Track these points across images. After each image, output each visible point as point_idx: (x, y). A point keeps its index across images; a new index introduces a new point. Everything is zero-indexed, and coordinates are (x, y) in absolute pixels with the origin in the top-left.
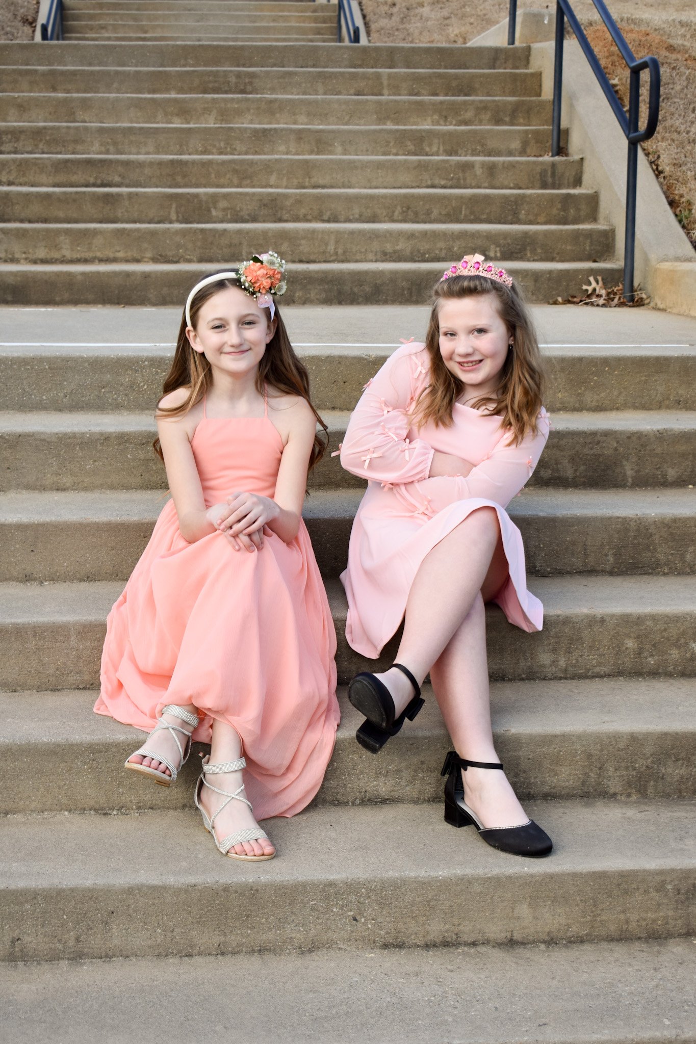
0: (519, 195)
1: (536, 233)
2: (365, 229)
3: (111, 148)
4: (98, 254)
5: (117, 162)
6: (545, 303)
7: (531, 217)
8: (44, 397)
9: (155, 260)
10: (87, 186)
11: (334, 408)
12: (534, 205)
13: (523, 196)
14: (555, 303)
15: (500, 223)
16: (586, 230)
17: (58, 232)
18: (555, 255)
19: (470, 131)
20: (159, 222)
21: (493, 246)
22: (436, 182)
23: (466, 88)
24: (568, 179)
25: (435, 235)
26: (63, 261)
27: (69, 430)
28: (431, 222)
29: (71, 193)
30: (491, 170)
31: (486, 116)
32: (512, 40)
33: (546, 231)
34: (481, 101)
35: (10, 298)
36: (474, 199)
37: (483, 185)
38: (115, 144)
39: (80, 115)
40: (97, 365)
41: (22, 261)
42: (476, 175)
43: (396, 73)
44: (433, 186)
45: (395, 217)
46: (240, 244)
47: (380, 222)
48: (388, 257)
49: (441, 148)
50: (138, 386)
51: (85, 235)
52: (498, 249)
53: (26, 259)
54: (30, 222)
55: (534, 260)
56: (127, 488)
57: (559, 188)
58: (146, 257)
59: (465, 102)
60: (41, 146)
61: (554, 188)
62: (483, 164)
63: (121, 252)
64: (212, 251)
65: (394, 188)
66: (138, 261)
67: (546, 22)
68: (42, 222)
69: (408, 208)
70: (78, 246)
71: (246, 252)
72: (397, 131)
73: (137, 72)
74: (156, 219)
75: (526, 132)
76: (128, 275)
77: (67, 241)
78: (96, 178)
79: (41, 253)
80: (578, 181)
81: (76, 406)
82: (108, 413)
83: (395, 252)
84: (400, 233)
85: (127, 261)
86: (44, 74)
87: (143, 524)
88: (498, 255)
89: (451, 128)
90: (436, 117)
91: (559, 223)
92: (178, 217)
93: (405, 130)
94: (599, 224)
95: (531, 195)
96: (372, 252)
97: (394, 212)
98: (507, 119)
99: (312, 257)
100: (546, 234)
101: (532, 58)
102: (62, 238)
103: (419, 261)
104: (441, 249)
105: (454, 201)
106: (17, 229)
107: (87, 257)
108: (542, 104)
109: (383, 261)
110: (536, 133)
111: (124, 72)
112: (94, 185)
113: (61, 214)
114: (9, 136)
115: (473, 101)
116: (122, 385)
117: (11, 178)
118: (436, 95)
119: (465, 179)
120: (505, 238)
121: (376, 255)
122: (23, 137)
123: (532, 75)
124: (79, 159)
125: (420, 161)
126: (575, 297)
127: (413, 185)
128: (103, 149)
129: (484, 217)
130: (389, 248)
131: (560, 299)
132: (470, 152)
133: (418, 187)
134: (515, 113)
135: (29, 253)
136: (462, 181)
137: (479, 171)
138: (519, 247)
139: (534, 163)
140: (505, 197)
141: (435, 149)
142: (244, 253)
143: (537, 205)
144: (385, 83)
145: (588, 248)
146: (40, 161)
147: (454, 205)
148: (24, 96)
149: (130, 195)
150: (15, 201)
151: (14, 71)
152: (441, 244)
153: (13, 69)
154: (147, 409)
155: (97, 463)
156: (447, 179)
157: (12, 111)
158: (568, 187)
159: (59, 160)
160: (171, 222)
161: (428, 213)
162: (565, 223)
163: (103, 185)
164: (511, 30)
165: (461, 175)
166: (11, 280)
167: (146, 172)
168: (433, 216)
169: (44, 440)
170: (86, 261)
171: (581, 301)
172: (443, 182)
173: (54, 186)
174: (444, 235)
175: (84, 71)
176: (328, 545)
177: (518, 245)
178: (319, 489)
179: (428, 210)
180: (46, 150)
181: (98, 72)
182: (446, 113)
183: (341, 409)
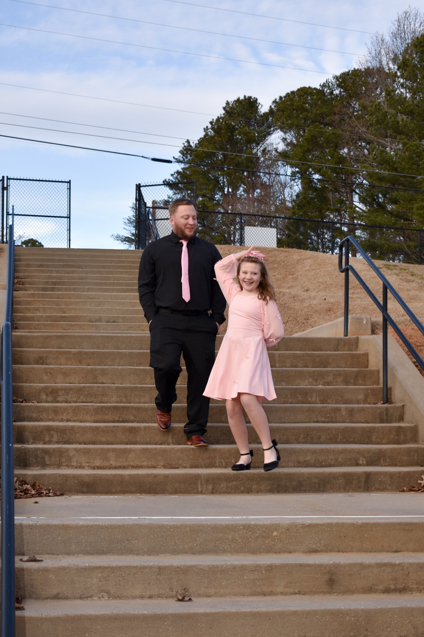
0: (371, 427)
1: (386, 450)
2: (288, 448)
3: (124, 399)
4: (132, 463)
5: (133, 408)
6: (397, 491)
7: (378, 440)
8: (186, 546)
9: (165, 467)
10: (114, 422)
11: (339, 551)
12: (380, 433)
13: (374, 428)
14: (403, 491)
15: (361, 443)
16: (415, 448)
17: (108, 450)
18: (397, 463)
19: (334, 389)
20: (161, 444)
21: (361, 458)
22: (319, 419)
23: (324, 363)
24: (396, 417)
25: (328, 451)
26: (111, 468)
27: (215, 563)
28: (321, 443)
29: (110, 427)
30: (351, 412)
31: (340, 380)
32: (346, 334)
33: (392, 448)
34: (337, 371)
35: (85, 490)
36: (346, 430)
37: (346, 421)
38: (126, 396)
39: (100, 379)
40: (215, 528)
41: (86, 468)
42: (342, 415)
43: (283, 353)
44: (317, 422)
45: (300, 441)
46: (215, 457)
47: (291, 443)
48: (301, 464)
49: (318, 399)
50: (236, 540)
51: (124, 452)
52: (364, 459)
53: (88, 466)
54: (85, 444)
55: (385, 466)
56: (243, 595)
57: (390, 423)
58: (160, 465)
59: (327, 371)
60: (81, 398)
61: (387, 422)
62: (346, 409)
63: (145, 462)
64: (199, 461)
65: (295, 423)
66: (155, 467)
67: (364, 323)
68: (92, 444)
69: (308, 435)
70: (120, 459)
71: (219, 462)
72: (292, 389)
73: (130, 353)
74: (160, 442)
75: (367, 389)
76: (156, 476)
77: (114, 456)
78: (119, 417)
79: (98, 463)
80: (401, 419)
81: (203, 551)
82: (220, 555)
83: (305, 461)
84: (308, 450)
85: (148, 467)
86: (75, 354)
87: (269, 612)
88: (365, 462)
89: (320, 386)
90: (311, 380)
91: (395, 443)
92: (173, 440)
93: (296, 388)
94: (419, 444)
95: (378, 427)
96: (291, 461)
97: (299, 437)
98: (352, 381)
99: (257, 465)
100: (392, 450)
101: (360, 345)
102: (110, 454)
103: (319, 467)
104: (332, 460)
105: (334, 431)
106: (84, 449)
107: (125, 465)
108: (372, 372)
109: (298, 467)
110: (373, 390)
111: (123, 353)
112: (118, 422)
113: (104, 439)
114: (63, 392)
115: (332, 371)
116: (228, 539)
117: (69, 417)
118: (307, 367)
119: (336, 417)
120: (368, 453)
121: (294, 463)
122: (71, 392)
123: (363, 355)
124: (110, 406)
125: (309, 407)
126: (414, 487)
127: (306, 421)
128: (118, 399)
129: (351, 440)
130: (301, 459)
131: (405, 488)
132: (334, 401)
133: (309, 422)
134: (357, 378)
135: (91, 463)
136: (334, 419)
137: (344, 413)
138: (376, 458)
139: (376, 408)
140: (363, 428)
141: (314, 399)
142: (217, 463)
143: (382, 433)
144: (277, 359)
145: (416, 458)
146: (86, 407)
147: (334, 433)
148: (67, 367)
149: (145, 428)
150: (77, 431)
151: (57, 352)
152: (332, 457)
153: (56, 351)
154: (240, 552)
155: (228, 582)
156: (325, 417)
157: (60, 377)
158: (396, 422)
159: (98, 406)
160: (168, 444)
161: (319, 438)
162: (399, 444)
163: (123, 421)
164: (346, 328)
165: (333, 415)
166: (86, 479)
167: (149, 414)
168: (322, 440)
169: (202, 569)
170: (124, 467)
171: (419, 490)
172: (323, 419)
173: (94, 422)
174: (333, 451)
175: (98, 352)
176: (363, 623)
177: (376, 457)
178: (343, 595)
179: (319, 436)
180: (84, 400)
181: (107, 352)
182: (317, 377)
183: (343, 552)
